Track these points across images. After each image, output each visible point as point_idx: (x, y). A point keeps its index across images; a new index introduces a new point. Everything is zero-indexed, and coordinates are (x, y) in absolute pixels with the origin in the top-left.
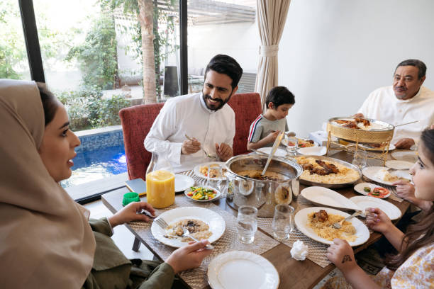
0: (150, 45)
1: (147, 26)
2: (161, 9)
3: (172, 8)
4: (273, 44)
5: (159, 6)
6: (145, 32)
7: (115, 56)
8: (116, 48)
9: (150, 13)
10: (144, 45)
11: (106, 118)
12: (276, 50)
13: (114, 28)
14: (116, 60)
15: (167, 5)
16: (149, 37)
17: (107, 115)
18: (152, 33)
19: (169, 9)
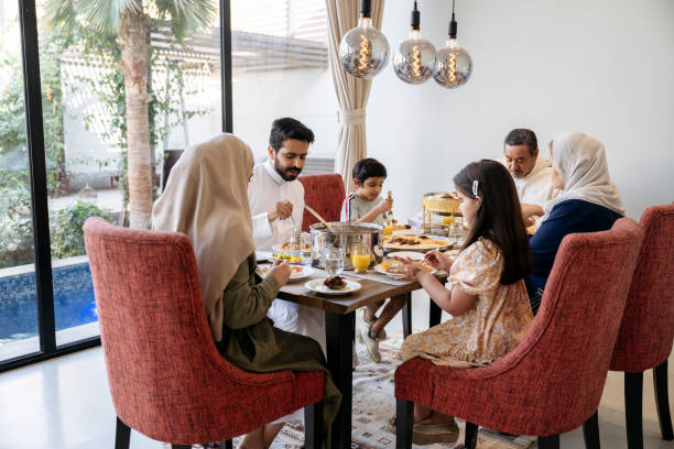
0: (142, 112)
1: (137, 80)
2: (158, 48)
3: (179, 46)
4: (356, 108)
5: (153, 43)
6: (131, 90)
7: (61, 133)
8: (61, 120)
9: (142, 58)
10: (129, 112)
11: (66, 243)
12: (362, 116)
13: (58, 82)
14: (63, 142)
15: (168, 41)
16: (141, 97)
17: (71, 237)
18: (145, 92)
19: (173, 49)
